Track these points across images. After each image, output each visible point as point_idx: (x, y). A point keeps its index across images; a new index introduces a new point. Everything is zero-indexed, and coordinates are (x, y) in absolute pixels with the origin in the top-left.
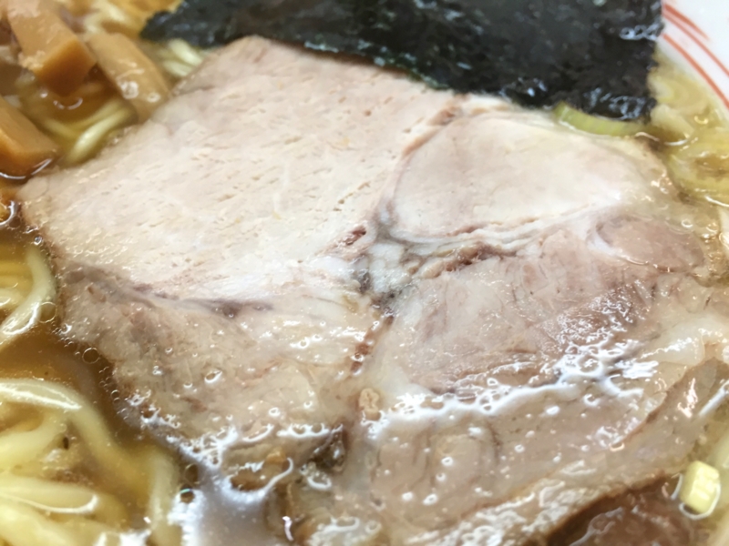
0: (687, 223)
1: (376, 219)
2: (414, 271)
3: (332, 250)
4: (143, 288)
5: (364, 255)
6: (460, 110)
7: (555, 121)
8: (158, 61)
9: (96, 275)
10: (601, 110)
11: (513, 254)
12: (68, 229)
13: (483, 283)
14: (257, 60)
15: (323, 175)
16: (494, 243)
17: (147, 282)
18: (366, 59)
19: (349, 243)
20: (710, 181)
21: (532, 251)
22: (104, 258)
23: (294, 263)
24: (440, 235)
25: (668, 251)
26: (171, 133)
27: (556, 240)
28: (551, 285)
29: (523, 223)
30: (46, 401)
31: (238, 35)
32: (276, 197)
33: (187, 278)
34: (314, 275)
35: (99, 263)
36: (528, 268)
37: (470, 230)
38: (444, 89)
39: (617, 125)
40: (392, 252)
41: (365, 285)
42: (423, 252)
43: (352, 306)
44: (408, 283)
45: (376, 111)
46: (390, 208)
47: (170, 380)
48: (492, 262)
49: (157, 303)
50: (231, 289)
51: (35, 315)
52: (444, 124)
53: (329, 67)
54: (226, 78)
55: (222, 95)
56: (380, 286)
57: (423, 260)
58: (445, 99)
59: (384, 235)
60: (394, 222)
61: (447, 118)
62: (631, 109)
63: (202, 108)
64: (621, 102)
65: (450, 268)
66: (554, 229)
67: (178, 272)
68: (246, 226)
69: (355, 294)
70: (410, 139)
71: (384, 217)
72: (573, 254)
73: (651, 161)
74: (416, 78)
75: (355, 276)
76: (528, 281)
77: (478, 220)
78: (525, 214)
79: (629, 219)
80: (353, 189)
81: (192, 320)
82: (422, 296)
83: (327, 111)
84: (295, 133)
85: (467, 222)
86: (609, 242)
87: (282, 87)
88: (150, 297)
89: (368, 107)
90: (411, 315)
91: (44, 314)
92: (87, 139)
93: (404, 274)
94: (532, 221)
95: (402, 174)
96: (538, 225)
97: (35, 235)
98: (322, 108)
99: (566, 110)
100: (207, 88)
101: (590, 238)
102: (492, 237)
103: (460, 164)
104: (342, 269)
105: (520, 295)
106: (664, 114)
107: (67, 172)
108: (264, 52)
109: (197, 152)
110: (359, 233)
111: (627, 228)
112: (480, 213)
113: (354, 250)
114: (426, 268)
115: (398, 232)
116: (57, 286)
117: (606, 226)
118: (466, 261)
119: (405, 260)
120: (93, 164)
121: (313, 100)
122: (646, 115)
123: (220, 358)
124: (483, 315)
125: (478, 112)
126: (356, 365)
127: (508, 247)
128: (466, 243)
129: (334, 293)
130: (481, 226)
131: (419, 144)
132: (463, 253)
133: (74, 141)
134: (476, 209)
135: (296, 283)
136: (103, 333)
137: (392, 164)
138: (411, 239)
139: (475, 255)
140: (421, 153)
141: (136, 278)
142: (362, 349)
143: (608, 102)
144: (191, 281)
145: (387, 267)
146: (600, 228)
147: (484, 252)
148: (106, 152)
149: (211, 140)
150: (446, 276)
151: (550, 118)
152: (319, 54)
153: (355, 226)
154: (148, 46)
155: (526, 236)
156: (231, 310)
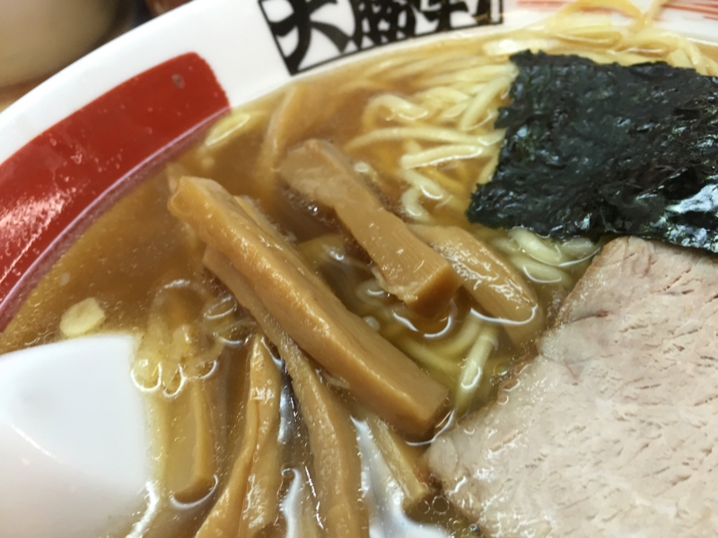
100: (601, 314)
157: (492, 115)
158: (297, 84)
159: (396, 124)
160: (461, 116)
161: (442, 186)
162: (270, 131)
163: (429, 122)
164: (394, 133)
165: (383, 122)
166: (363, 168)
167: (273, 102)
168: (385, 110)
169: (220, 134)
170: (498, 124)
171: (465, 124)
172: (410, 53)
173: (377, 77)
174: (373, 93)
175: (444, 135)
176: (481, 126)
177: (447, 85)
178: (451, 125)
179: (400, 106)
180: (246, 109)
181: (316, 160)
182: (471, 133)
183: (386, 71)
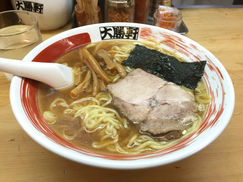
0: (195, 104)
1: (153, 97)
2: (157, 104)
3: (147, 100)
4: (123, 101)
5: (151, 101)
6: (167, 84)
7: (181, 88)
8: (125, 69)
9: (117, 98)
10: (188, 87)
11: (170, 104)
12: (114, 92)
13: (165, 107)
14: (140, 72)
15: (147, 90)
16: (168, 103)
17: (124, 100)
18: (155, 74)
19: (149, 100)
20: (200, 100)
21: (172, 105)
22: (119, 96)
23: (142, 101)
24: (161, 101)
25: (190, 108)
26: (127, 81)
27: (176, 104)
28: (173, 109)
29: (172, 101)
30: (113, 111)
31: (137, 68)
32: (141, 92)
33: (129, 100)
34: (144, 103)
35: (118, 97)
36: (171, 107)
37: (165, 101)
38: (166, 81)
39: (190, 90)
40: (155, 102)
41: (150, 105)
42: (158, 102)
43: (148, 107)
44: (156, 106)
45: (155, 82)
46: (155, 96)
47: (126, 111)
48: (167, 105)
49: (125, 103)
50: (134, 103)
51: (110, 102)
52: (165, 85)
53: (150, 75)
54: (135, 74)
55: (134, 76)
56: (152, 105)
57: (158, 103)
58: (165, 82)
59: (154, 99)
60: (155, 98)
61: (166, 85)
62: (192, 88)
63: (132, 78)
64: (191, 87)
65: (161, 105)
66: (176, 102)
67: (127, 99)
68: (136, 95)
69: (149, 106)
70: (160, 87)
71: (154, 97)
72: (178, 106)
73: (193, 95)
74: (162, 78)
75: (149, 104)
76: (171, 108)
77: (166, 100)
78: (173, 100)
79: (187, 103)
80: (151, 93)
81: (129, 105)
82: (157, 107)
83: (149, 81)
84: (144, 84)
85: (165, 99)
86: (183, 105)
87: (143, 77)
88: (124, 102)
89: (154, 82)
90: (155, 109)
91: (112, 102)
92: (115, 80)
93: (156, 104)
94: (173, 101)
95: (157, 92)
96: (174, 101)
97: (110, 92)
98: (148, 81)
99: (183, 86)
100: (132, 75)
101: (181, 104)
102: (168, 102)
103: (166, 92)
104: (148, 102)
105: (169, 109)
106: (197, 89)
107: (113, 84)
108: (141, 71)
109: (131, 84)
110: (151, 99)
111: (186, 104)
112: (167, 99)
113: (150, 100)
114: (158, 104)
115: (156, 99)
116: (113, 99)
117: (183, 103)
118: (164, 104)
119: (156, 103)
120: (117, 83)
121: (147, 79)
122: (194, 89)
123: (132, 110)
124: (164, 111)
125: (170, 84)
126: (148, 114)
127: (169, 103)
128: (164, 102)
129: (147, 105)
130: (167, 100)
131: (161, 88)
132: (164, 103)
133: (113, 80)
134: (166, 98)
135: (142, 103)
136: (118, 105)
137: (156, 90)
138: (157, 100)
139: (165, 104)
140: (161, 89)
141: (122, 99)
142: (149, 112)
143: (189, 86)
144: (129, 101)
145: (154, 103)
146: (182, 103)
147: (166, 104)
148: (118, 82)
149: (133, 83)
150: (161, 106)
151: (180, 87)
152: (149, 73)
153: (150, 98)
154: (123, 66)
155: (172, 102)
156: (134, 105)
157: (130, 52)
158: (103, 41)
159: (116, 50)
160: (126, 51)
161: (120, 59)
162: (97, 47)
163: (121, 51)
164: (115, 51)
165: (115, 49)
166: (109, 55)
167: (98, 43)
168: (115, 48)
169: (89, 46)
170: (130, 53)
171: (126, 52)
172: (122, 41)
173: (115, 43)
174: (114, 45)
175: (122, 53)
176: (128, 53)
177: (125, 47)
178: (124, 52)
179: (117, 48)
180: (93, 43)
181: (102, 52)
182: (126, 54)
183: (117, 43)
